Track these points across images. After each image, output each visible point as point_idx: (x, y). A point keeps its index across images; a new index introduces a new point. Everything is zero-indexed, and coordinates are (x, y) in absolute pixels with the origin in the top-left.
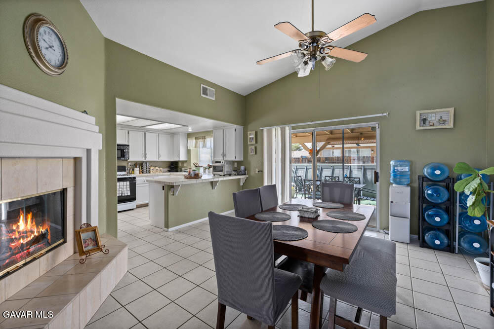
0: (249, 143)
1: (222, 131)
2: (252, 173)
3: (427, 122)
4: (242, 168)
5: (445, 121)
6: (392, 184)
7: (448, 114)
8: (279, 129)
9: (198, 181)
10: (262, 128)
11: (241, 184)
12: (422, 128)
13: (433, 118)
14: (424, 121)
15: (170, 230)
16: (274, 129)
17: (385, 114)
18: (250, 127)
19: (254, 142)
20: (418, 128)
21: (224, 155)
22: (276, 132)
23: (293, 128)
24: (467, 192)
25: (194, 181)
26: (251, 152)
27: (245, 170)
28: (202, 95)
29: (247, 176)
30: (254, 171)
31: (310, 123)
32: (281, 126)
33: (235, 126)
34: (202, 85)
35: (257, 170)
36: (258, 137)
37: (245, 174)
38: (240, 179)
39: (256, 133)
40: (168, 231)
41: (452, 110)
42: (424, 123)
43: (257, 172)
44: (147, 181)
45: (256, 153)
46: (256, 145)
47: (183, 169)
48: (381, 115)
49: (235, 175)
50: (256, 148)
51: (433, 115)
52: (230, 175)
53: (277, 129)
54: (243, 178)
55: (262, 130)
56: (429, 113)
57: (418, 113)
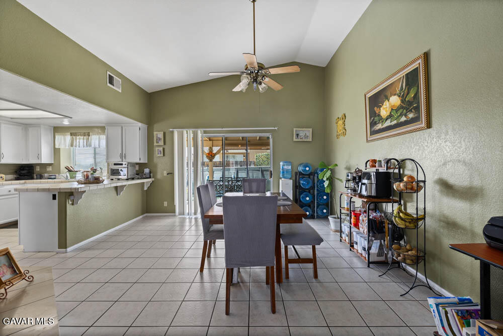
0: (155, 144)
1: (120, 128)
2: (159, 176)
3: (299, 136)
4: (147, 171)
5: (308, 136)
6: (281, 178)
7: (309, 132)
8: (191, 131)
9: (100, 186)
10: (172, 130)
11: (146, 189)
12: (297, 140)
13: (302, 134)
14: (297, 135)
15: (69, 249)
16: (185, 132)
17: (276, 128)
18: (156, 126)
19: (161, 143)
20: (295, 140)
21: (122, 156)
22: (188, 134)
23: (205, 132)
24: (325, 179)
25: (93, 187)
26: (158, 154)
27: (150, 172)
28: (109, 85)
29: (153, 179)
30: (162, 173)
31: (221, 129)
32: (193, 130)
33: (140, 124)
34: (108, 73)
35: (165, 173)
36: (167, 138)
37: (150, 178)
38: (144, 183)
39: (164, 134)
40: (66, 252)
41: (311, 130)
42: (298, 137)
43: (165, 174)
44: (16, 190)
45: (164, 155)
46: (165, 147)
47: (46, 175)
48: (273, 128)
49: (138, 179)
50: (164, 149)
51: (302, 132)
52: (133, 179)
53: (189, 132)
54: (146, 182)
55: (172, 132)
56: (300, 130)
57: (295, 129)
